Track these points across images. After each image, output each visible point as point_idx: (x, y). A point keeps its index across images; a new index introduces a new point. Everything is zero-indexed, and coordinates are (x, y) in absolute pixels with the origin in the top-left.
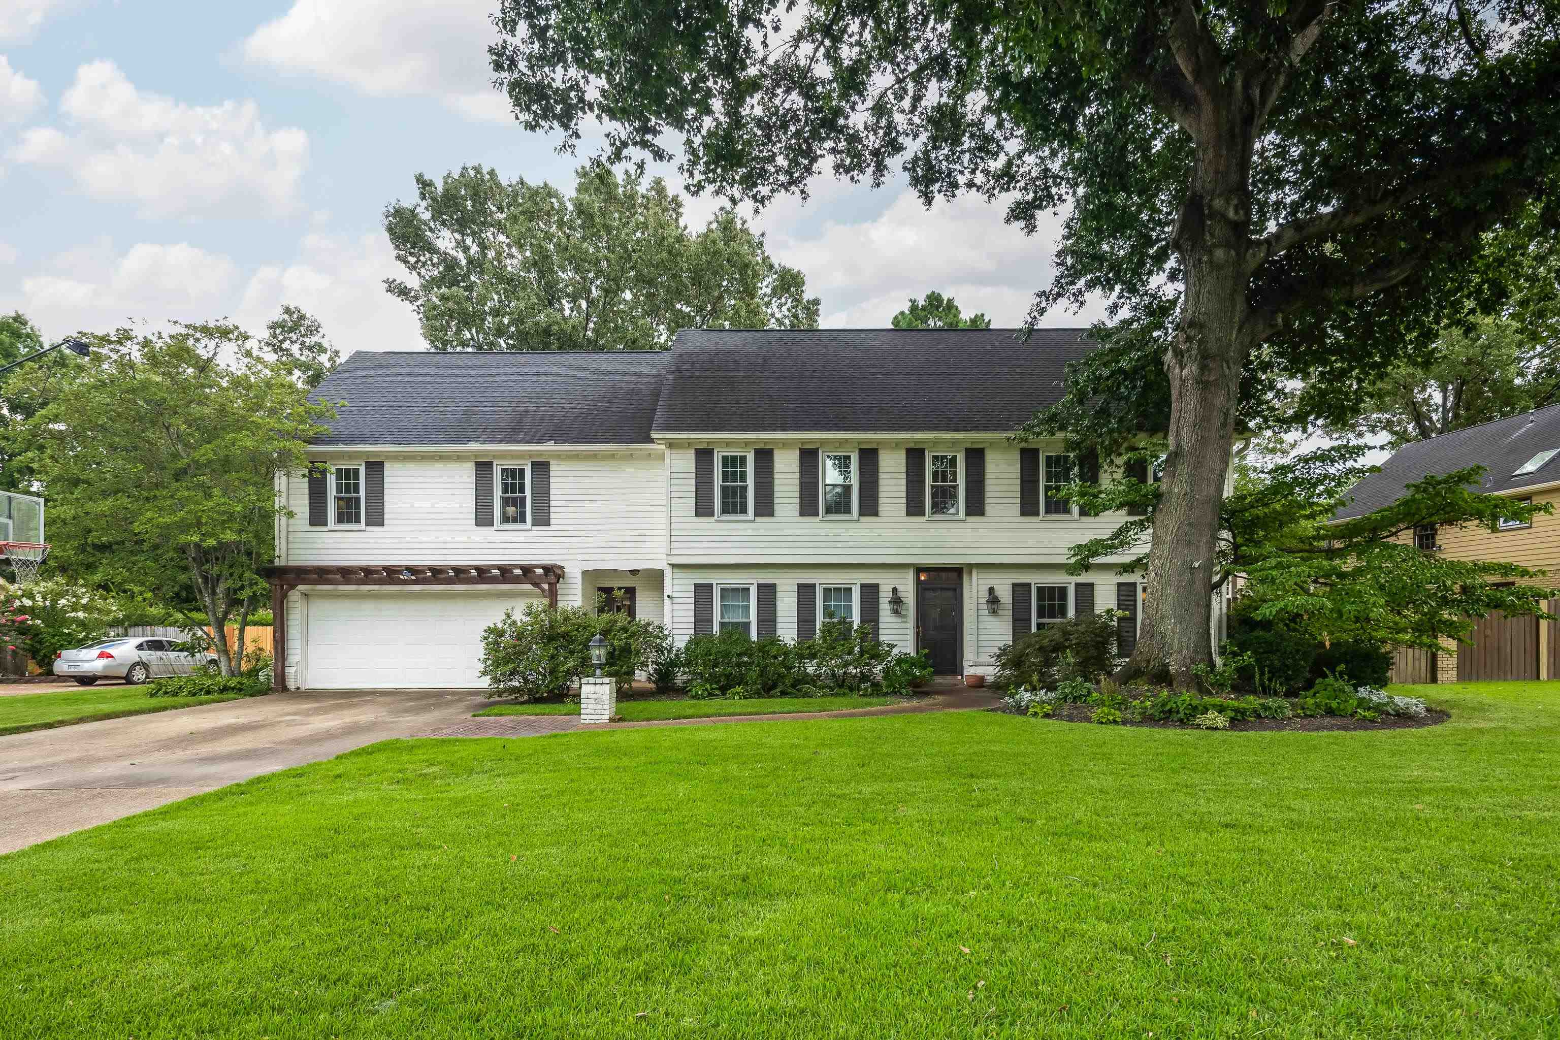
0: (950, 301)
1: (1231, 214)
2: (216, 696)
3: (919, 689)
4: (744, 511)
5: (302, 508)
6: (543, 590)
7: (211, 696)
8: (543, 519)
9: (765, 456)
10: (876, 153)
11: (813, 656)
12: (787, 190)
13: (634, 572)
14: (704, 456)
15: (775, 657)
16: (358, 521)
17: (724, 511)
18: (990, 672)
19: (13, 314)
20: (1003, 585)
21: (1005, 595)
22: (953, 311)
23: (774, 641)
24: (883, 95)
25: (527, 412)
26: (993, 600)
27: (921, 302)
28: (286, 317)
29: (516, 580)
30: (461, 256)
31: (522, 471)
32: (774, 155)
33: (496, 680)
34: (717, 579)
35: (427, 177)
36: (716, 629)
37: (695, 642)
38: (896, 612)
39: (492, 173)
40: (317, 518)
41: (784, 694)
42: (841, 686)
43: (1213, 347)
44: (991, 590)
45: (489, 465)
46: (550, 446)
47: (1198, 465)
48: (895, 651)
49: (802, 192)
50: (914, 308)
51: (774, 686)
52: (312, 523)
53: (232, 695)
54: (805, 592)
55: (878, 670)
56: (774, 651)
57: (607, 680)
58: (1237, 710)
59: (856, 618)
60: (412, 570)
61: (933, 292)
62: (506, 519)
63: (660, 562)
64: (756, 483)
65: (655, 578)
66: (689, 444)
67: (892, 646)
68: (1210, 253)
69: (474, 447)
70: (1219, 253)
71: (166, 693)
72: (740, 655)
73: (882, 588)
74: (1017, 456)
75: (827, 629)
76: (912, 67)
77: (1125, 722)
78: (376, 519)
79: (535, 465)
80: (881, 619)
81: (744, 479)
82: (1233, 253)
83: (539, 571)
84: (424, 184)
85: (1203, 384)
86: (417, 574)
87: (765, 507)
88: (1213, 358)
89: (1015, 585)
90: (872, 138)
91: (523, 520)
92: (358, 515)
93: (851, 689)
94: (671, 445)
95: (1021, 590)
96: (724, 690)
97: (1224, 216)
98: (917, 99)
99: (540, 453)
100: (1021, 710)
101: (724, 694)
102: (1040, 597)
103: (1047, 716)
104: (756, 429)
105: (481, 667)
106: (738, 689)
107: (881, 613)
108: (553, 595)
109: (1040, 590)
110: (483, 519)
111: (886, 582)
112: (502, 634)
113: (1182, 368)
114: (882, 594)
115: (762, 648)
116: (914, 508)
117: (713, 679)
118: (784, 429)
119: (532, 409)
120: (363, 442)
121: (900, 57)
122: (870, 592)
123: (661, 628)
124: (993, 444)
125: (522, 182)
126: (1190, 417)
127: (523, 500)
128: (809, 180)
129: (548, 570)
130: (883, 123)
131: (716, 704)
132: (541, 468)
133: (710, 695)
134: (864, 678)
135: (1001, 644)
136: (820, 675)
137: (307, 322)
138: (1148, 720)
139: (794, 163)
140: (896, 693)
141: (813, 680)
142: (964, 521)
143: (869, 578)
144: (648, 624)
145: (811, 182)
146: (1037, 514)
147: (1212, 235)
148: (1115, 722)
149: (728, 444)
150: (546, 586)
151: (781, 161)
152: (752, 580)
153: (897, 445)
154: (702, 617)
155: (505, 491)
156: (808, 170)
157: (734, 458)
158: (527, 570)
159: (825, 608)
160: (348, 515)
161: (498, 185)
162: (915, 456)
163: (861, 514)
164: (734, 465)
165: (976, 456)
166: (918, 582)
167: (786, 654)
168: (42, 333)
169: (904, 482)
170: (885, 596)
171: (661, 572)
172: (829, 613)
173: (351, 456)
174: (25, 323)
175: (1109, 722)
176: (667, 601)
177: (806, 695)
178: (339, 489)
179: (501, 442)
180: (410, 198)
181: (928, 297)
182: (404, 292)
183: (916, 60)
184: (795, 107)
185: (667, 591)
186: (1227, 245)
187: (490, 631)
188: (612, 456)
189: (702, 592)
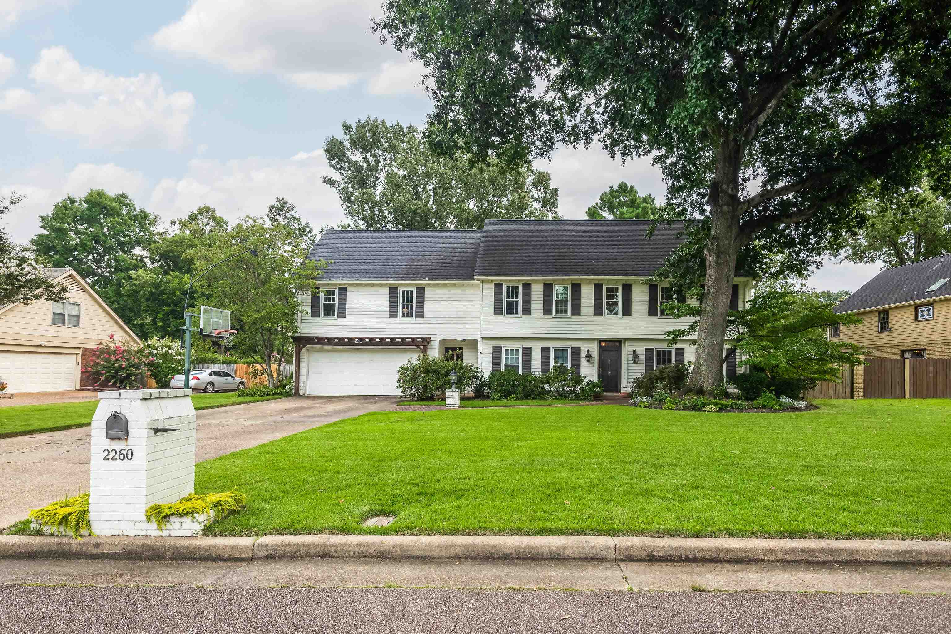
0: (632, 187)
1: (730, 191)
2: (271, 397)
3: (597, 397)
4: (517, 312)
5: (309, 309)
6: (421, 349)
7: (269, 397)
8: (421, 314)
9: (527, 287)
10: (585, 133)
11: (548, 382)
12: (541, 156)
13: (463, 341)
14: (498, 286)
15: (530, 382)
16: (334, 315)
17: (508, 312)
18: (629, 390)
19: (121, 193)
20: (641, 349)
21: (641, 354)
22: (634, 193)
23: (530, 374)
24: (589, 107)
25: (413, 263)
26: (635, 356)
27: (616, 188)
28: (278, 203)
29: (409, 344)
30: (365, 165)
31: (412, 292)
32: (535, 141)
33: (404, 390)
34: (504, 345)
35: (348, 123)
36: (503, 368)
37: (493, 375)
38: (589, 361)
39: (383, 121)
40: (315, 313)
41: (534, 398)
42: (561, 396)
43: (722, 248)
44: (635, 351)
45: (396, 289)
46: (425, 281)
47: (716, 299)
48: (586, 380)
49: (549, 157)
50: (612, 191)
51: (530, 396)
52: (313, 316)
53: (278, 396)
54: (545, 351)
55: (578, 389)
56: (530, 379)
57: (457, 390)
58: (722, 405)
59: (569, 364)
60: (360, 339)
61: (623, 182)
62: (403, 315)
63: (477, 337)
64: (523, 299)
65: (473, 344)
66: (492, 281)
67: (585, 378)
68: (721, 207)
69: (390, 281)
70: (725, 208)
71: (247, 395)
72: (514, 380)
73: (582, 350)
74: (647, 287)
75: (555, 369)
76: (603, 93)
77: (676, 409)
78: (343, 314)
79: (417, 289)
80: (582, 365)
81: (517, 297)
82: (731, 208)
83: (420, 340)
84: (347, 128)
85: (718, 264)
86: (362, 341)
87: (527, 311)
88: (723, 253)
89: (646, 349)
90: (584, 126)
91: (411, 315)
92: (334, 312)
93: (565, 397)
94: (483, 281)
95: (648, 351)
96: (506, 397)
97: (727, 193)
98: (606, 107)
99: (421, 284)
100: (636, 405)
101: (506, 398)
102: (659, 355)
103: (646, 407)
104: (523, 274)
105: (398, 384)
106: (513, 396)
107: (582, 362)
108: (425, 351)
109: (658, 352)
110: (393, 314)
111: (584, 347)
112: (407, 369)
113: (710, 256)
114: (582, 353)
115: (524, 377)
116: (598, 311)
117: (501, 391)
118: (536, 274)
119: (416, 261)
120: (338, 278)
121: (598, 88)
122: (576, 352)
123: (477, 368)
124: (635, 282)
125: (398, 125)
126: (713, 278)
127: (412, 306)
128: (551, 152)
129: (423, 339)
130: (589, 118)
131: (503, 402)
132: (421, 291)
133: (500, 399)
134: (571, 392)
135: (635, 377)
136: (551, 391)
137: (288, 205)
138: (686, 409)
139: (544, 144)
140: (586, 399)
141: (548, 393)
142: (621, 318)
143: (576, 345)
144: (472, 366)
145: (553, 153)
146: (657, 315)
147: (722, 200)
148: (672, 409)
149: (510, 281)
150: (422, 347)
151: (538, 143)
152: (520, 345)
153: (589, 282)
154: (496, 362)
155: (403, 301)
156: (551, 147)
157: (513, 288)
158: (414, 339)
159: (554, 359)
160: (329, 312)
161: (386, 128)
162: (598, 287)
163: (572, 315)
164: (512, 290)
165: (627, 288)
166: (600, 347)
167: (535, 380)
168: (135, 203)
169: (593, 299)
170: (583, 353)
171: (477, 341)
172: (556, 362)
173: (331, 285)
174: (126, 198)
175: (669, 409)
176: (479, 355)
177: (545, 399)
178: (326, 300)
179: (402, 278)
180: (340, 135)
181: (620, 185)
182: (332, 183)
183: (605, 89)
184: (545, 119)
185: (480, 350)
186: (729, 205)
187: (402, 368)
188: (454, 285)
189: (496, 351)
